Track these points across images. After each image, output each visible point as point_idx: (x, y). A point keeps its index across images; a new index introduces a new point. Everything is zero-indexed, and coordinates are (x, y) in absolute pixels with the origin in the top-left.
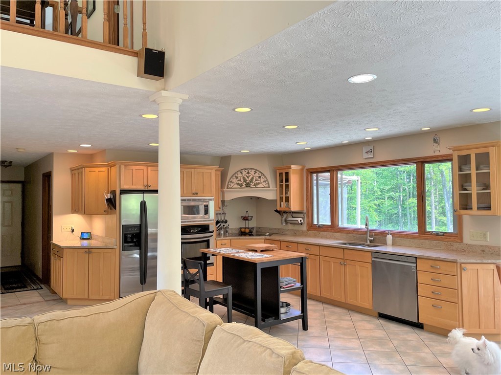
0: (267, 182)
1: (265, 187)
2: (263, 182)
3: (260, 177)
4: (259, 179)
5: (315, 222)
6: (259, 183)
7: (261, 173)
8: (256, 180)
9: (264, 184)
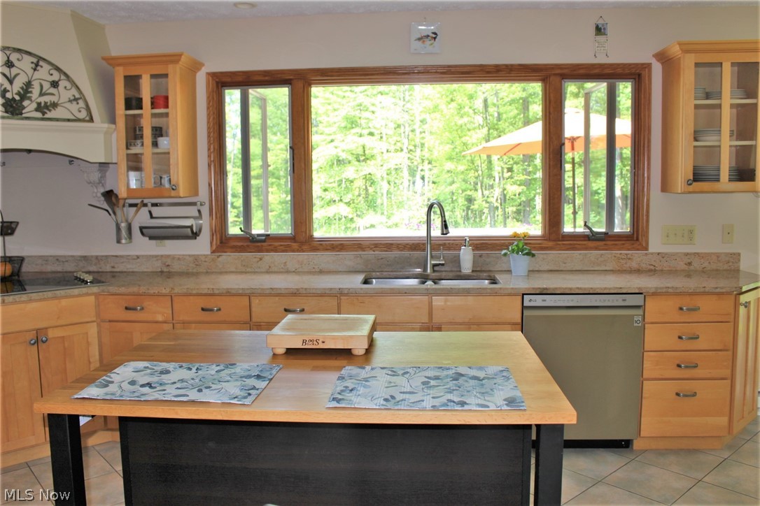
0: (81, 102)
1: (78, 120)
2: (70, 101)
3: (55, 84)
4: (53, 90)
5: (234, 230)
6: (55, 105)
7: (58, 69)
8: (42, 94)
9: (74, 107)
